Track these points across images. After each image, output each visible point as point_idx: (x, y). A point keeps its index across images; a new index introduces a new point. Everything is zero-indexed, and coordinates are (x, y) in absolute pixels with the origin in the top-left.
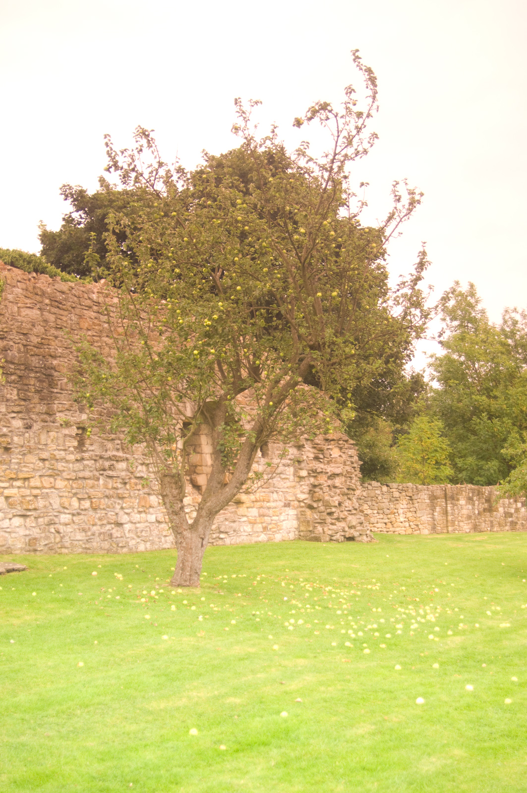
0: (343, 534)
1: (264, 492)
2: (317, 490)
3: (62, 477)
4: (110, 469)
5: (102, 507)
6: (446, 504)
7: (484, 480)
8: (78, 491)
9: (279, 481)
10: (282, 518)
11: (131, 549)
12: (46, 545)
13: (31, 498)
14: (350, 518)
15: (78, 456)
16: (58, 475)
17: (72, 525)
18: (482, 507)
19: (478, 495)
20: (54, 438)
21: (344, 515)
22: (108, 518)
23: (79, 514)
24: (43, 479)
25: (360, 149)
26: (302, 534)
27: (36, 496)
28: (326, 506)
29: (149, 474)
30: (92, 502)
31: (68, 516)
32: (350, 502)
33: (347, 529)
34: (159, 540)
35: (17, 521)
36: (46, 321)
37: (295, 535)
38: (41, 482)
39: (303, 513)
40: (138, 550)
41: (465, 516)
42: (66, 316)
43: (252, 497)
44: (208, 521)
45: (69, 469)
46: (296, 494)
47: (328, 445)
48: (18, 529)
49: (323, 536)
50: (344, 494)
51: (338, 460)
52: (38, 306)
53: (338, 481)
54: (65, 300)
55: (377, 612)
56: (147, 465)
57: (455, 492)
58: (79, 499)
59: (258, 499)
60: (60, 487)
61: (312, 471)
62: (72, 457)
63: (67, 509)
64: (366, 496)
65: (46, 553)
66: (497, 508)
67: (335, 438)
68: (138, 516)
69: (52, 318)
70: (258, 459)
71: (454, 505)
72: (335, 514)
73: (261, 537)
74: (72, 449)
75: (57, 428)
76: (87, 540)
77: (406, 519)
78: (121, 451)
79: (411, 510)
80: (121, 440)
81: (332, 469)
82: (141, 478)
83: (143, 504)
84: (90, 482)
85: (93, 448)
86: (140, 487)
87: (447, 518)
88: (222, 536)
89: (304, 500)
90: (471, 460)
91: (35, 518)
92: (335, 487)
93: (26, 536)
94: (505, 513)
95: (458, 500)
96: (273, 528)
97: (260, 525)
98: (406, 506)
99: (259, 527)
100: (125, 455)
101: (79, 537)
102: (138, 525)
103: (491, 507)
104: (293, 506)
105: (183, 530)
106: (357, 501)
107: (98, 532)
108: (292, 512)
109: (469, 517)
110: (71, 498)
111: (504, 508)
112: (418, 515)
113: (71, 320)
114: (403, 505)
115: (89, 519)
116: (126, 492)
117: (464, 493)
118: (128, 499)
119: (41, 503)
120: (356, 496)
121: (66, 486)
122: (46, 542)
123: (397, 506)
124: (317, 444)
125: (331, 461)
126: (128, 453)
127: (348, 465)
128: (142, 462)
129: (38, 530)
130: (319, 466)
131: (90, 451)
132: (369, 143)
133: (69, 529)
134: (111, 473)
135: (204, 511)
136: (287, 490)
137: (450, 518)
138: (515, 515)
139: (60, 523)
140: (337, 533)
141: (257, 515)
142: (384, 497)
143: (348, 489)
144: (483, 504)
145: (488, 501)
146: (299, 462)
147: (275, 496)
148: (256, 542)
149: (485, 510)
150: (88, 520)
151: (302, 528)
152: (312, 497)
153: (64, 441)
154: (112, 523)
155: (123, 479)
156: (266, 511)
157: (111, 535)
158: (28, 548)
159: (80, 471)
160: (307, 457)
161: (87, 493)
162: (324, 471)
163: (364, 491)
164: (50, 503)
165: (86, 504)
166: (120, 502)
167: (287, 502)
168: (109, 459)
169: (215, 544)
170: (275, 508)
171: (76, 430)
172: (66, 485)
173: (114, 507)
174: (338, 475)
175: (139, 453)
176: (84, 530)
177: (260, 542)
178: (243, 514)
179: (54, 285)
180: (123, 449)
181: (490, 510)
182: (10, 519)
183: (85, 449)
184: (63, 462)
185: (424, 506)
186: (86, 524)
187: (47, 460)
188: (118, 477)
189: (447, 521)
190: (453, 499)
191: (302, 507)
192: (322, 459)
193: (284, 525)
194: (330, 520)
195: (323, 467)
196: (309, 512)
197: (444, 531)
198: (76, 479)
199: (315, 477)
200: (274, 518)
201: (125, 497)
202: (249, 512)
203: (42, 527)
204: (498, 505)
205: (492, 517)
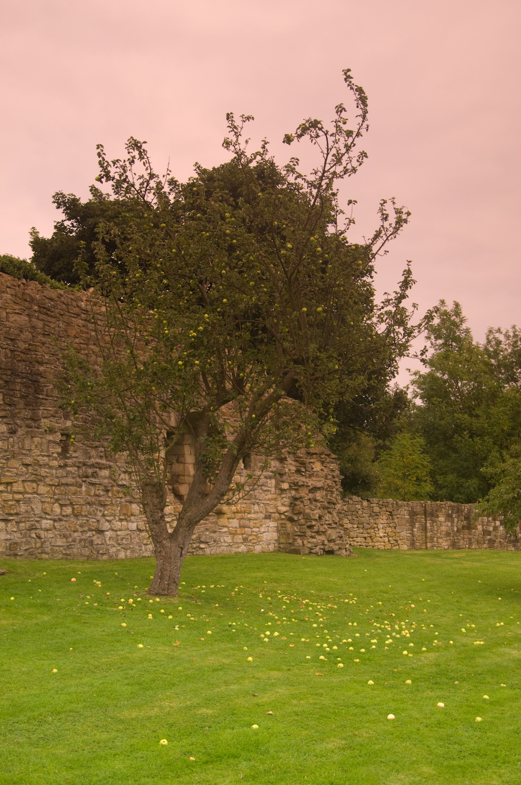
0: (322, 547)
1: (246, 503)
2: (298, 503)
3: (45, 482)
4: (93, 476)
5: (83, 513)
6: (426, 520)
7: (464, 498)
8: (60, 497)
9: (261, 493)
10: (262, 530)
11: (111, 557)
12: (26, 550)
13: (13, 503)
14: (330, 531)
15: (62, 463)
16: (41, 480)
17: (54, 530)
18: (460, 524)
19: (458, 512)
20: (38, 443)
21: (324, 528)
22: (89, 524)
23: (60, 520)
24: (26, 484)
25: (349, 167)
26: (282, 546)
27: (18, 501)
28: (306, 519)
29: (132, 483)
30: (73, 509)
31: (49, 521)
32: (330, 516)
33: (326, 542)
34: (139, 548)
36: (34, 327)
37: (275, 547)
38: (24, 487)
39: (283, 526)
40: (119, 558)
41: (444, 533)
42: (54, 323)
43: (233, 508)
44: (188, 531)
45: (52, 475)
46: (278, 506)
47: (310, 459)
49: (303, 549)
50: (324, 508)
51: (320, 474)
52: (26, 312)
53: (319, 495)
54: (54, 307)
55: (352, 626)
56: (130, 473)
57: (434, 509)
58: (61, 506)
59: (239, 510)
60: (42, 492)
61: (294, 483)
62: (55, 463)
63: (49, 514)
64: (346, 510)
65: (26, 558)
66: (476, 526)
67: (317, 452)
68: (119, 523)
69: (40, 324)
70: (241, 471)
71: (433, 521)
72: (315, 528)
73: (241, 548)
74: (55, 455)
75: (41, 433)
76: (68, 546)
77: (385, 534)
78: (104, 458)
79: (391, 525)
80: (104, 448)
81: (313, 482)
82: (123, 486)
83: (125, 512)
84: (73, 488)
85: (77, 455)
86: (121, 495)
87: (426, 534)
88: (202, 546)
89: (285, 512)
90: (451, 477)
91: (17, 522)
92: (316, 501)
93: (7, 540)
94: (483, 530)
95: (437, 517)
96: (253, 539)
97: (240, 536)
98: (385, 521)
99: (239, 539)
100: (108, 463)
101: (59, 543)
102: (119, 533)
103: (469, 524)
104: (274, 518)
105: (162, 539)
106: (337, 515)
107: (79, 538)
108: (273, 524)
109: (448, 534)
110: (54, 503)
111: (483, 526)
112: (398, 531)
113: (59, 327)
114: (383, 520)
115: (71, 525)
116: (108, 499)
117: (443, 510)
118: (109, 507)
119: (23, 508)
120: (336, 511)
121: (48, 492)
122: (27, 547)
123: (377, 521)
124: (300, 458)
125: (313, 474)
126: (111, 461)
128: (124, 470)
129: (19, 535)
130: (301, 479)
131: (74, 457)
132: (358, 161)
133: (50, 535)
134: (93, 480)
135: (184, 520)
136: (269, 502)
137: (429, 534)
138: (493, 533)
139: (41, 529)
140: (316, 546)
141: (238, 526)
142: (365, 511)
143: (329, 503)
144: (462, 521)
145: (467, 518)
146: (281, 475)
147: (256, 507)
148: (236, 553)
149: (463, 527)
150: (70, 527)
151: (282, 540)
152: (293, 509)
153: (48, 447)
154: (93, 530)
155: (105, 487)
156: (247, 522)
157: (92, 541)
158: (8, 552)
159: (63, 477)
160: (289, 470)
161: (69, 500)
162: (305, 484)
163: (345, 505)
164: (32, 508)
165: (69, 510)
166: (102, 509)
167: (267, 514)
168: (93, 466)
169: (195, 554)
170: (256, 519)
171: (60, 436)
172: (49, 490)
173: (95, 514)
174: (319, 488)
175: (122, 461)
176: (65, 536)
177: (240, 553)
178: (224, 525)
179: (43, 292)
180: (106, 457)
181: (469, 527)
183: (69, 455)
184: (47, 468)
185: (404, 522)
186: (68, 530)
187: (30, 465)
188: (101, 484)
189: (426, 537)
190: (433, 516)
191: (283, 519)
192: (303, 472)
193: (264, 537)
194: (310, 533)
195: (304, 480)
196: (289, 525)
197: (423, 547)
198: (59, 485)
199: (296, 490)
200: (254, 529)
201: (107, 505)
202: (230, 523)
203: (23, 532)
204: (477, 523)
205: (470, 534)
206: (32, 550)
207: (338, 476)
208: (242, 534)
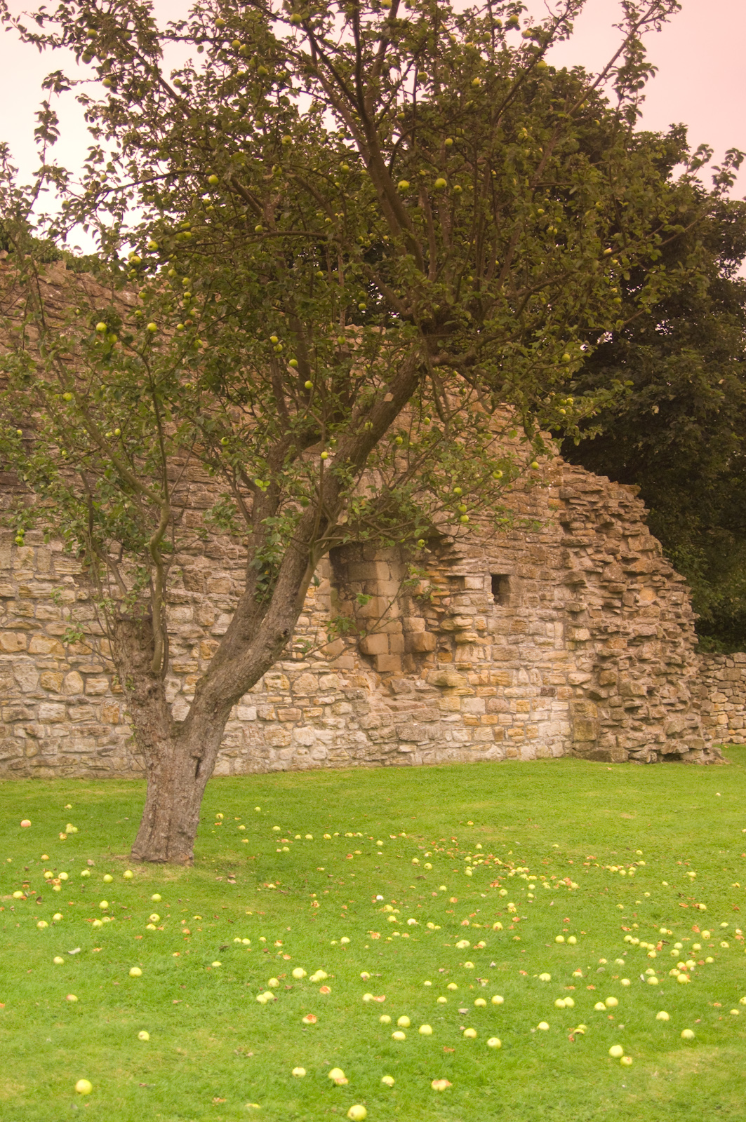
0: (654, 748)
1: (499, 668)
2: (607, 665)
3: (45, 631)
8: (81, 659)
9: (532, 649)
10: (536, 716)
12: (4, 760)
14: (671, 718)
15: (84, 594)
16: (37, 628)
17: (67, 723)
20: (29, 557)
21: (659, 712)
23: (82, 703)
24: (1, 635)
26: (577, 746)
28: (623, 695)
30: (112, 681)
31: (56, 706)
32: (672, 688)
33: (663, 738)
34: (263, 755)
37: (564, 747)
39: (579, 708)
43: (473, 677)
45: (62, 617)
46: (569, 673)
47: (632, 583)
49: (615, 751)
50: (659, 674)
51: (651, 611)
53: (647, 650)
54: (61, 299)
58: (85, 675)
59: (486, 680)
60: (39, 650)
61: (599, 629)
62: (70, 595)
63: (54, 692)
67: (645, 570)
70: (487, 608)
72: (640, 711)
73: (491, 751)
74: (69, 579)
75: (36, 538)
76: (99, 753)
78: (182, 585)
80: (182, 565)
81: (637, 627)
88: (404, 748)
89: (582, 683)
92: (643, 661)
96: (516, 734)
97: (488, 730)
99: (486, 733)
100: (190, 594)
101: (80, 747)
104: (561, 694)
105: (155, 738)
106: (688, 687)
107: (126, 737)
108: (558, 706)
110: (67, 671)
115: (106, 712)
116: (190, 663)
120: (686, 679)
121: (53, 650)
124: (610, 581)
125: (637, 611)
126: (197, 590)
127: (670, 620)
128: (227, 607)
130: (612, 622)
133: (58, 731)
136: (550, 665)
139: (38, 720)
140: (643, 746)
141: (483, 710)
143: (668, 664)
146: (574, 614)
147: (523, 675)
148: (479, 761)
150: (104, 715)
151: (578, 736)
152: (598, 678)
153: (52, 565)
155: (185, 639)
156: (503, 703)
159: (87, 620)
160: (590, 604)
161: (102, 664)
162: (622, 630)
164: (17, 682)
165: (101, 684)
166: (178, 681)
167: (547, 687)
169: (388, 763)
170: (523, 697)
172: (55, 647)
174: (648, 638)
175: (222, 590)
176: (92, 733)
177: (488, 760)
178: (452, 708)
180: (186, 583)
183: (99, 580)
184: (50, 604)
186: (100, 722)
187: (12, 598)
188: (173, 634)
191: (579, 697)
192: (618, 608)
193: (542, 730)
194: (630, 721)
195: (619, 623)
196: (590, 706)
199: (604, 641)
200: (518, 716)
201: (188, 673)
202: (466, 705)
206: (16, 761)
207: (687, 615)
208: (492, 725)
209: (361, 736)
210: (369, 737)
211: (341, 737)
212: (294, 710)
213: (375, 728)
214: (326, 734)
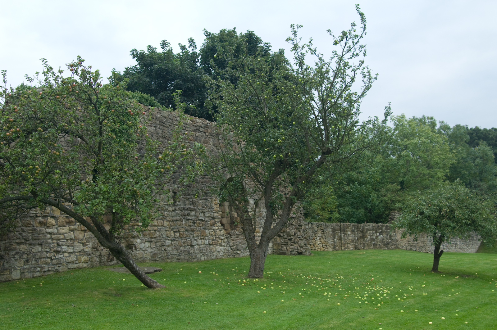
0: (297, 251)
3: (167, 220)
4: (188, 215)
5: (184, 236)
6: (341, 234)
7: (356, 220)
8: (174, 227)
11: (198, 260)
12: (160, 257)
13: (153, 231)
14: (300, 242)
15: (173, 208)
16: (165, 219)
17: (172, 246)
18: (359, 235)
19: (357, 229)
20: (163, 198)
21: (297, 240)
22: (187, 242)
23: (174, 240)
24: (158, 221)
26: (275, 251)
27: (155, 231)
28: (288, 235)
30: (180, 234)
31: (169, 241)
32: (300, 233)
33: (299, 248)
34: (210, 254)
35: (147, 244)
36: (157, 133)
37: (271, 251)
38: (158, 223)
39: (275, 239)
40: (201, 260)
41: (350, 241)
42: (167, 130)
44: (267, 243)
45: (170, 216)
48: (147, 249)
49: (287, 252)
50: (297, 229)
52: (154, 125)
53: (294, 221)
54: (166, 121)
56: (204, 213)
57: (345, 227)
58: (174, 232)
60: (166, 225)
62: (170, 209)
63: (169, 237)
65: (160, 262)
66: (367, 236)
68: (200, 241)
69: (160, 131)
71: (345, 234)
72: (293, 240)
74: (170, 204)
75: (164, 192)
76: (178, 255)
77: (321, 242)
78: (192, 205)
79: (323, 237)
80: (192, 199)
82: (202, 220)
83: (203, 234)
84: (179, 222)
85: (180, 204)
86: (201, 225)
87: (341, 242)
88: (238, 252)
91: (155, 242)
92: (292, 225)
93: (151, 252)
94: (370, 238)
95: (347, 232)
98: (320, 235)
100: (194, 207)
101: (175, 253)
102: (201, 246)
103: (363, 235)
105: (254, 247)
107: (183, 250)
109: (352, 241)
110: (171, 231)
111: (370, 236)
112: (327, 240)
113: (169, 133)
115: (179, 243)
116: (195, 228)
117: (350, 227)
119: (158, 234)
120: (302, 230)
121: (168, 225)
122: (161, 256)
123: (316, 235)
128: (202, 211)
129: (156, 249)
131: (179, 205)
133: (170, 248)
134: (188, 217)
137: (343, 242)
138: (376, 240)
139: (166, 245)
140: (294, 250)
142: (310, 230)
143: (299, 226)
144: (359, 233)
145: (362, 232)
149: (360, 237)
151: (275, 248)
153: (167, 200)
154: (189, 245)
155: (193, 221)
157: (189, 251)
158: (152, 259)
159: (174, 216)
161: (178, 229)
164: (162, 234)
165: (178, 235)
166: (193, 233)
168: (187, 209)
169: (235, 256)
171: (172, 194)
173: (190, 236)
175: (200, 206)
176: (177, 249)
179: (161, 113)
181: (363, 237)
182: (144, 243)
183: (176, 204)
184: (167, 212)
185: (330, 235)
186: (178, 246)
188: (191, 220)
189: (341, 243)
190: (344, 231)
194: (290, 243)
196: (278, 239)
197: (340, 249)
198: (173, 221)
201: (195, 231)
203: (158, 247)
204: (367, 234)
205: (364, 241)
206: (162, 257)
209: (229, 249)
210: (231, 249)
211: (225, 249)
212: (216, 241)
213: (232, 246)
214: (222, 248)
